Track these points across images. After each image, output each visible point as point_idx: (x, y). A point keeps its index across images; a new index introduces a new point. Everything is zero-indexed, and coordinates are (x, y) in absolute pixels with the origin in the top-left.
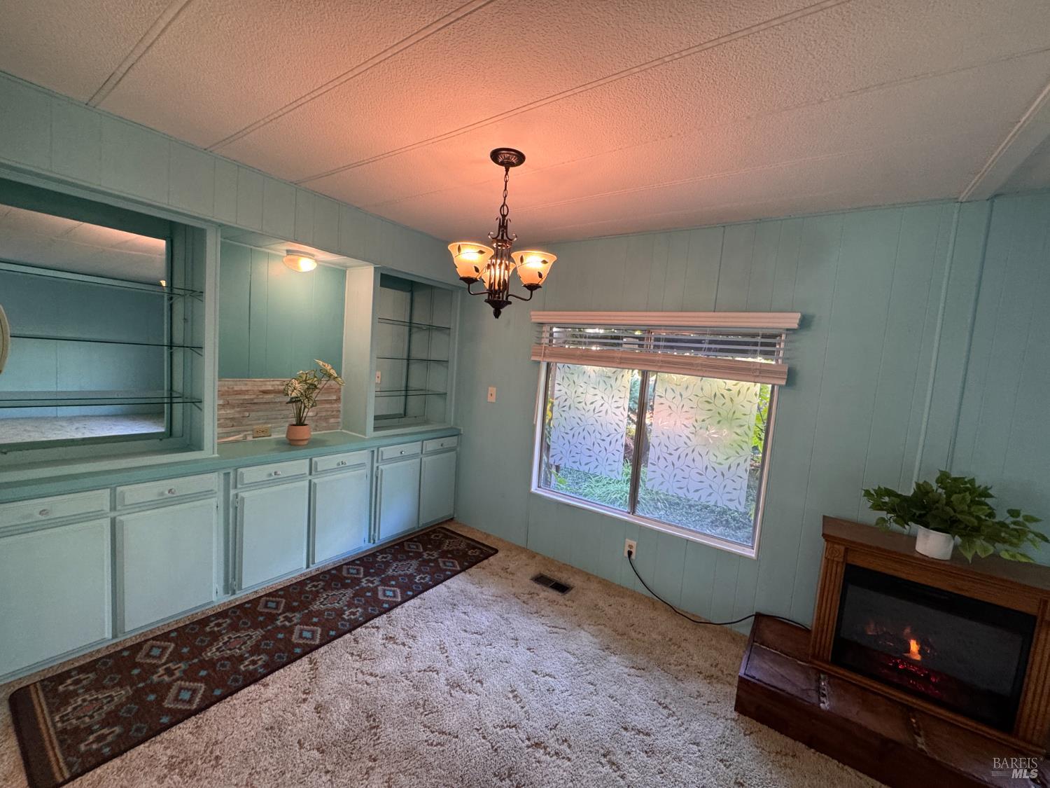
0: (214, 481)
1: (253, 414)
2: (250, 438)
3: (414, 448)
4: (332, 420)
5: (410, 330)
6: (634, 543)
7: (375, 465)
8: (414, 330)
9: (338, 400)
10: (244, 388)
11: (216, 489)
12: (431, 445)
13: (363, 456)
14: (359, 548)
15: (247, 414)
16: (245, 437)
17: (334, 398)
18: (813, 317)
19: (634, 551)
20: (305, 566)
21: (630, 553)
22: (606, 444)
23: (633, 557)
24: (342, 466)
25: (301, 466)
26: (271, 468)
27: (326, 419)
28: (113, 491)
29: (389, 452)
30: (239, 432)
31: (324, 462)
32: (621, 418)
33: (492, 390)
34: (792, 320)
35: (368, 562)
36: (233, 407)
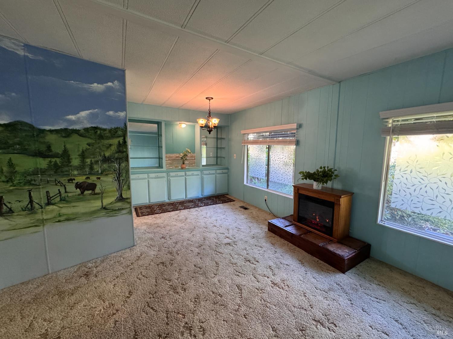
0: (165, 174)
1: (175, 162)
2: (174, 168)
3: (214, 172)
4: (193, 165)
5: (217, 140)
6: (266, 197)
7: (202, 175)
8: (218, 139)
9: (195, 159)
10: (172, 156)
11: (165, 176)
12: (218, 171)
13: (199, 173)
14: (199, 196)
15: (173, 162)
16: (173, 167)
17: (194, 158)
18: (302, 124)
19: (267, 199)
20: (185, 198)
21: (266, 200)
22: (261, 168)
23: (267, 201)
24: (193, 175)
25: (183, 173)
26: (177, 173)
27: (192, 164)
28: (148, 175)
29: (205, 172)
30: (172, 166)
31: (188, 173)
32: (264, 160)
33: (235, 155)
34: (294, 126)
35: (200, 200)
36: (170, 160)
